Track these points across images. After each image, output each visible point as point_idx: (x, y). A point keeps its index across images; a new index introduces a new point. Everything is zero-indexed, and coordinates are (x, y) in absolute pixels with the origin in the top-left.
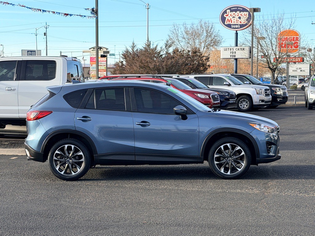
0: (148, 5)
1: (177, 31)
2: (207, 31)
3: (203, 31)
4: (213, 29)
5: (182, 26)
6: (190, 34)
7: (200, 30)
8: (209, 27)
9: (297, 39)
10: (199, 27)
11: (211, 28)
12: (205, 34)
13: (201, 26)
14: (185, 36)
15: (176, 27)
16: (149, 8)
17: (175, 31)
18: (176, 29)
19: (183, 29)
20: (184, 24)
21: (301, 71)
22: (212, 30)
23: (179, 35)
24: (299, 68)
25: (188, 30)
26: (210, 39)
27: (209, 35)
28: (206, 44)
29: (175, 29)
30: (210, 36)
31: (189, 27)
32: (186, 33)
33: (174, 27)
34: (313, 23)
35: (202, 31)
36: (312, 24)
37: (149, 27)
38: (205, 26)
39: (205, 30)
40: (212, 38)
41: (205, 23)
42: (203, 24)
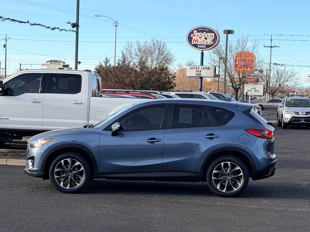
0: (116, 23)
1: (131, 48)
2: (159, 49)
3: (155, 49)
4: (165, 48)
5: (135, 44)
6: (143, 51)
7: (152, 48)
8: (161, 45)
10: (152, 46)
11: (163, 47)
12: (157, 52)
13: (154, 45)
14: (138, 54)
15: (130, 44)
16: (117, 26)
17: (129, 48)
18: (130, 46)
19: (136, 47)
20: (138, 42)
21: (255, 91)
22: (164, 49)
23: (133, 52)
24: (254, 89)
25: (141, 47)
26: (162, 57)
27: (161, 53)
28: (158, 61)
29: (129, 46)
30: (162, 54)
31: (142, 44)
32: (139, 51)
33: (128, 44)
34: (265, 46)
36: (264, 47)
37: (116, 43)
38: (157, 45)
39: (157, 48)
40: (164, 56)
41: (157, 42)
42: (156, 43)
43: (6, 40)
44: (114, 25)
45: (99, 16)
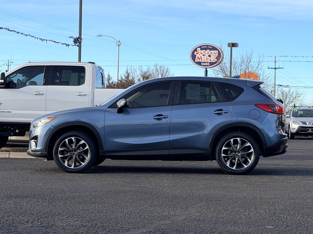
0: (119, 42)
1: (134, 74)
2: (162, 75)
3: (158, 74)
4: (168, 73)
5: (137, 70)
7: (155, 73)
8: (164, 71)
10: (155, 71)
11: (167, 72)
13: (157, 70)
15: (132, 70)
16: (119, 45)
18: (133, 72)
19: (139, 73)
29: (132, 72)
33: (131, 70)
34: (269, 67)
35: (157, 75)
36: (268, 68)
37: (119, 62)
38: (160, 70)
39: (160, 73)
41: (160, 67)
42: (159, 68)
43: (8, 66)
44: (117, 45)
45: (102, 36)
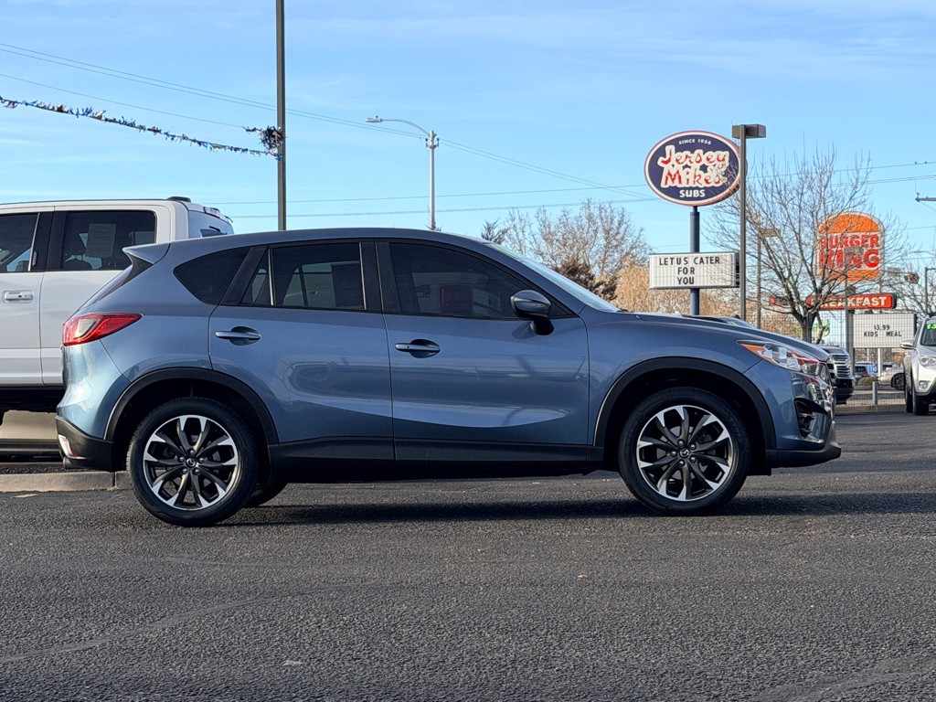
0: (434, 137)
1: (521, 234)
2: (607, 232)
3: (596, 231)
4: (624, 226)
5: (533, 220)
6: (557, 240)
7: (586, 229)
8: (612, 220)
9: (875, 240)
10: (585, 221)
11: (620, 223)
12: (602, 242)
13: (590, 218)
14: (544, 246)
15: (517, 221)
16: (435, 147)
17: (515, 233)
18: (518, 226)
19: (536, 228)
20: (542, 210)
21: (888, 334)
22: (622, 230)
23: (527, 243)
24: (884, 327)
25: (552, 229)
26: (616, 255)
27: (615, 243)
28: (606, 269)
29: (515, 226)
30: (616, 246)
31: (554, 216)
32: (546, 240)
33: (513, 220)
34: (920, 197)
35: (592, 233)
36: (918, 200)
38: (602, 219)
39: (600, 229)
40: (624, 254)
41: (600, 209)
42: (596, 213)
44: (427, 145)
45: (381, 120)
